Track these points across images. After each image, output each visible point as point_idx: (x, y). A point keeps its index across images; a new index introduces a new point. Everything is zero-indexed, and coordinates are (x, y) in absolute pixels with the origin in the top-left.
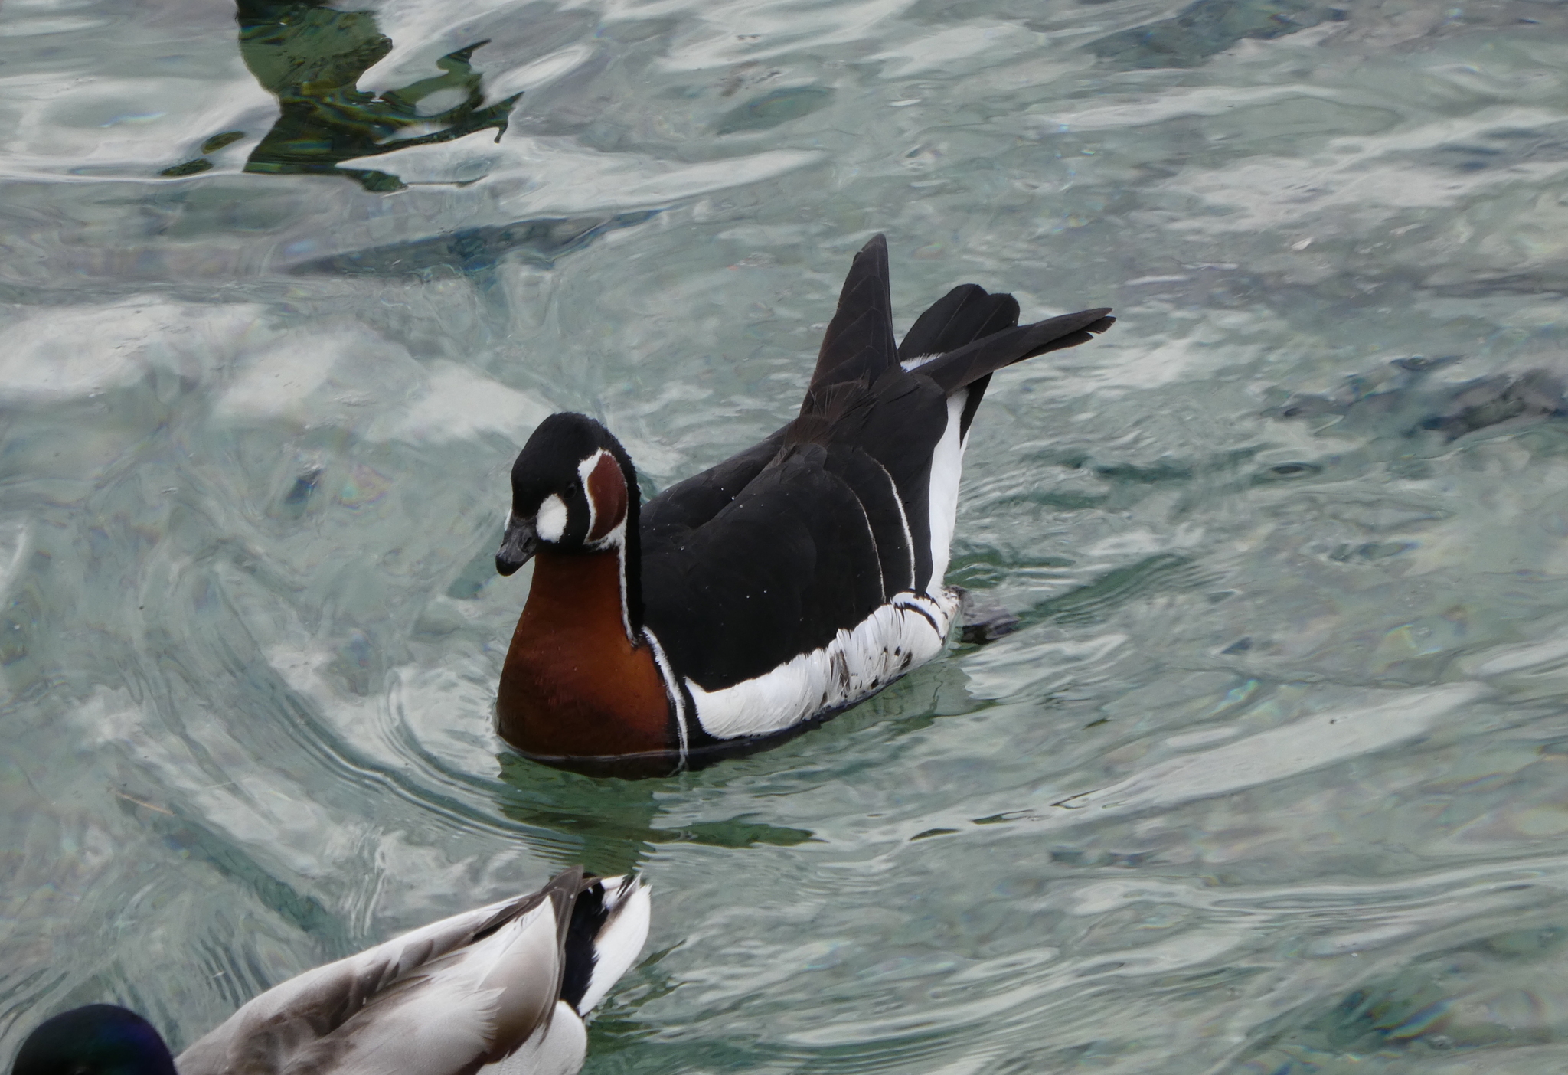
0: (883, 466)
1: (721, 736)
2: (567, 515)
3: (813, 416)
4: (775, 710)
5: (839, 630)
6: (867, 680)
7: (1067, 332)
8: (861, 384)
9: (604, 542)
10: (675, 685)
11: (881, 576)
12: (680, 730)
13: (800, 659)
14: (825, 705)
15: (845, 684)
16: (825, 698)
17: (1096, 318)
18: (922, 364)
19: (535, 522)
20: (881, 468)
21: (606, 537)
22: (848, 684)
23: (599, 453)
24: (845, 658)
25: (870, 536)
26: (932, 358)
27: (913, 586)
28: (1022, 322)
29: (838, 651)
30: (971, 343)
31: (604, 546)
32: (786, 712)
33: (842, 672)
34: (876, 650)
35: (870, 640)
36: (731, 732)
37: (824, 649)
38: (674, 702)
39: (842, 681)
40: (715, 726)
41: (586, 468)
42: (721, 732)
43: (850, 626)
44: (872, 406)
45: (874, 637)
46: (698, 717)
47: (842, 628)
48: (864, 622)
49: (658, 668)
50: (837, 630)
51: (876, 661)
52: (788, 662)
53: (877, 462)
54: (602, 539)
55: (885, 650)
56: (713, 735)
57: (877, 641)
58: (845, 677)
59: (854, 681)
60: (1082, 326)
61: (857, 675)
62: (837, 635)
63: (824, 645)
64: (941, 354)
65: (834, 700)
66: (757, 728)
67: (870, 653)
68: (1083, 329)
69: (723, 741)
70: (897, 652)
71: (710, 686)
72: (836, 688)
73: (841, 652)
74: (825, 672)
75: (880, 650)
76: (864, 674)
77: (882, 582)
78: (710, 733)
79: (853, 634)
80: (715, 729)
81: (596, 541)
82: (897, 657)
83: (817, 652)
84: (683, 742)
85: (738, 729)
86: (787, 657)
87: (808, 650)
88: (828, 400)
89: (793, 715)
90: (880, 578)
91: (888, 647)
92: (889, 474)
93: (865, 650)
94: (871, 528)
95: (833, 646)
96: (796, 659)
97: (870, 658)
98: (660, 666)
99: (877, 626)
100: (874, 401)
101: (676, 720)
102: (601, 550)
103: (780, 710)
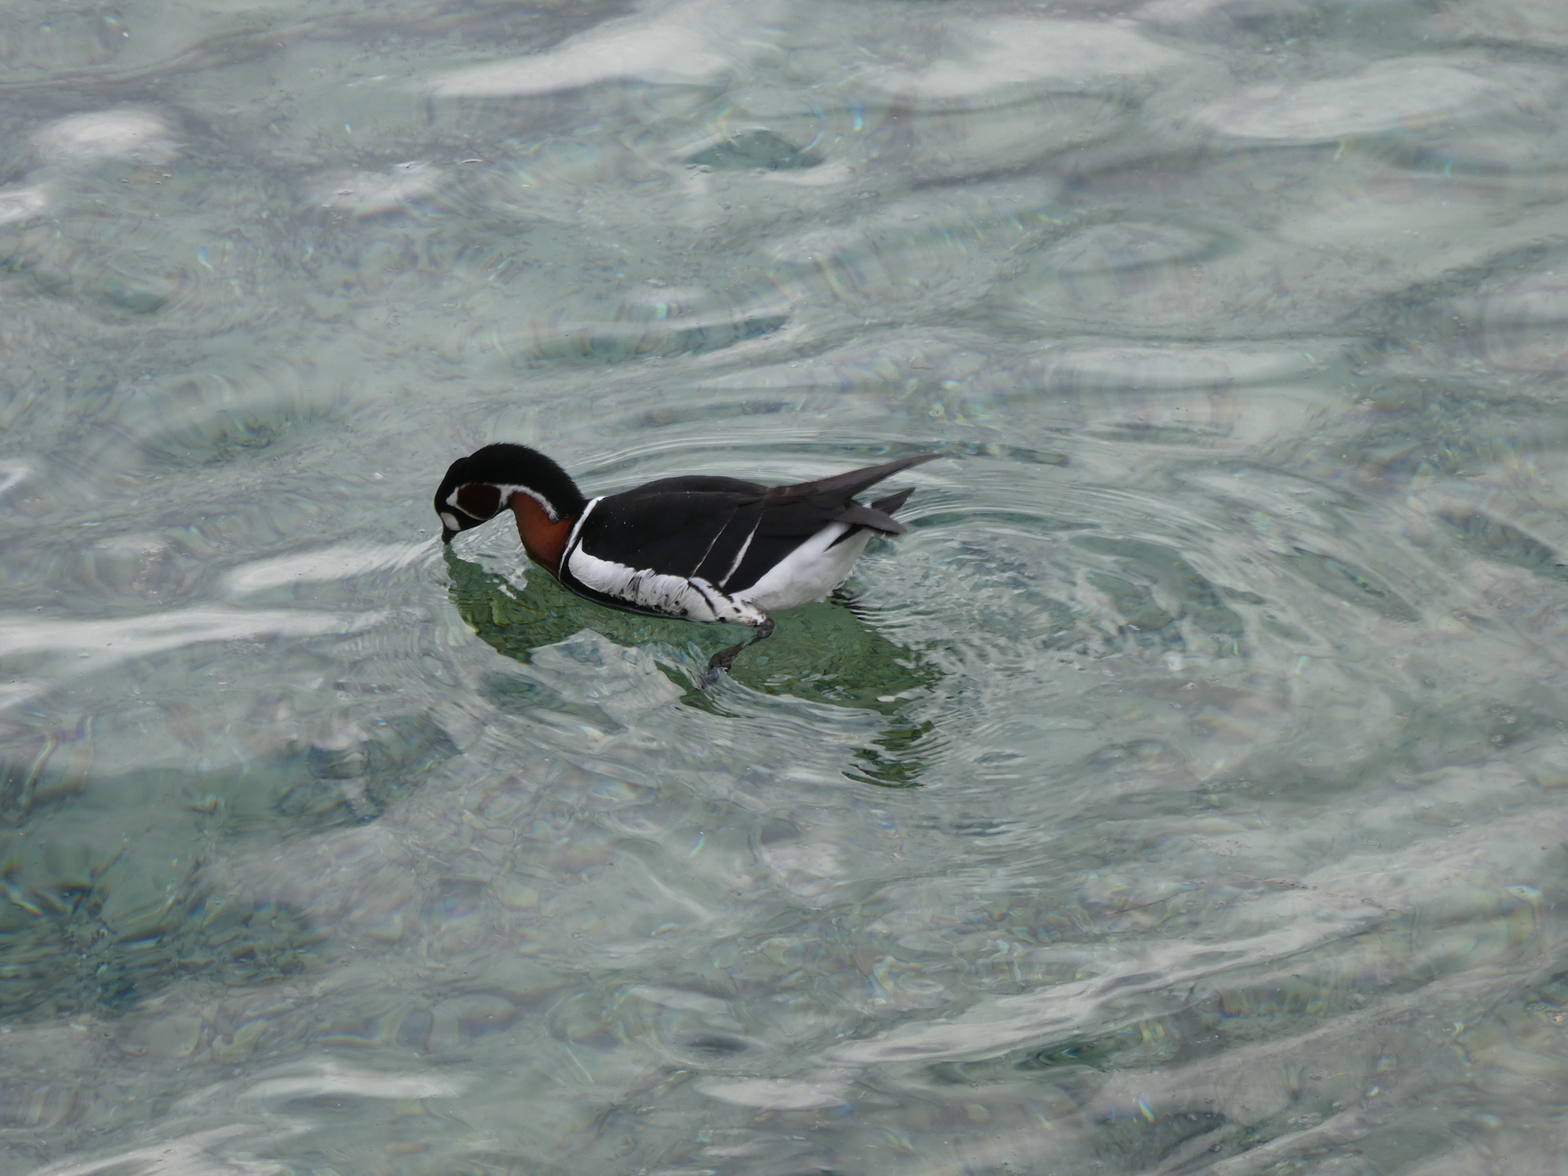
1: (571, 573)
4: (593, 577)
6: (651, 601)
11: (700, 564)
13: (622, 565)
15: (634, 593)
16: (622, 591)
22: (636, 594)
24: (641, 582)
25: (711, 543)
27: (722, 583)
29: (641, 576)
32: (600, 584)
33: (635, 585)
34: (660, 591)
35: (660, 584)
36: (575, 574)
37: (636, 570)
40: (573, 567)
42: (573, 571)
43: (659, 571)
45: (664, 585)
46: (572, 557)
47: (653, 569)
48: (666, 575)
51: (659, 597)
55: (668, 597)
57: (666, 589)
58: (634, 589)
59: (641, 596)
61: (644, 594)
66: (583, 580)
67: (655, 589)
69: (570, 575)
70: (678, 603)
71: (585, 550)
73: (642, 578)
74: (624, 578)
75: (664, 593)
76: (648, 595)
77: (698, 566)
78: (569, 568)
79: (655, 576)
82: (676, 605)
83: (631, 569)
85: (579, 576)
87: (628, 565)
89: (603, 588)
90: (698, 564)
91: (672, 597)
93: (655, 586)
95: (643, 573)
96: (620, 564)
97: (656, 593)
99: (671, 582)
103: (595, 579)
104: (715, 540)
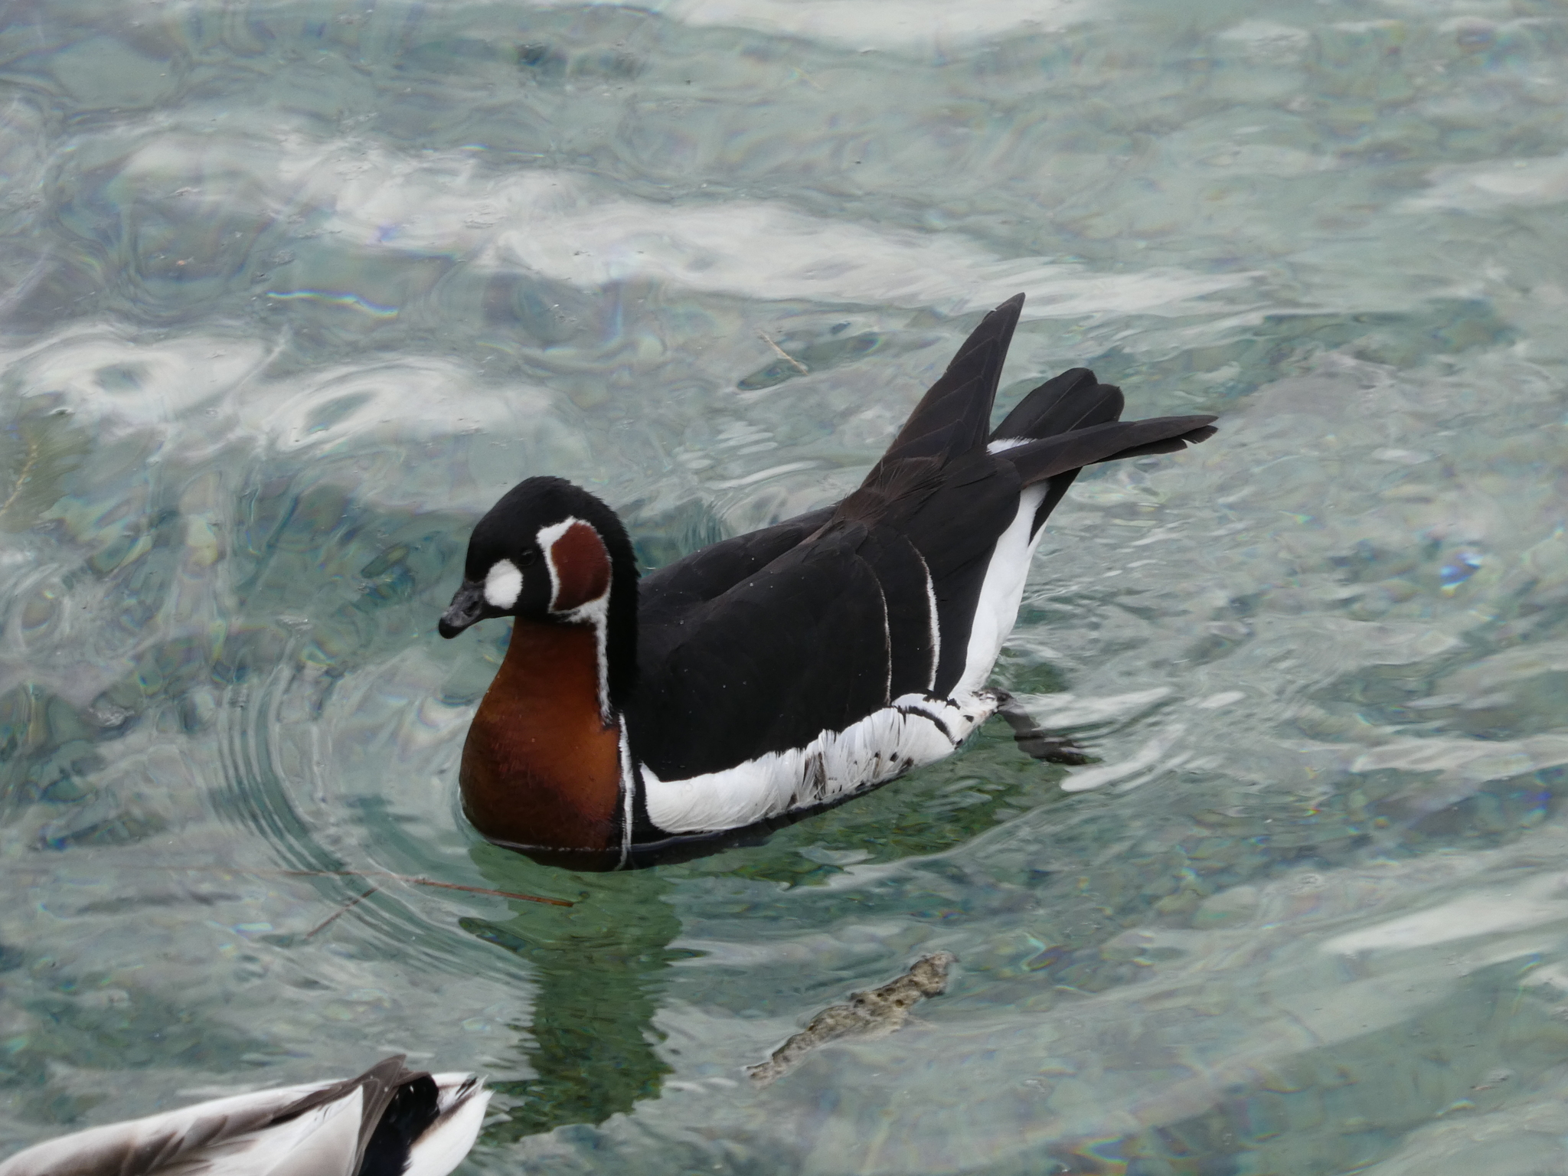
0: (923, 558)
1: (669, 830)
2: (522, 582)
3: (874, 490)
4: (730, 808)
5: (824, 731)
6: (850, 784)
7: (1161, 437)
8: (935, 461)
9: (575, 614)
10: (629, 772)
11: (890, 677)
12: (625, 821)
13: (770, 757)
14: (793, 807)
15: (819, 788)
16: (793, 799)
17: (1198, 426)
18: (1014, 446)
19: (483, 587)
20: (921, 560)
21: (578, 608)
22: (823, 788)
23: (570, 522)
24: (824, 761)
25: (884, 633)
26: (1025, 442)
28: (1123, 418)
29: (816, 753)
30: (1068, 432)
31: (574, 619)
32: (745, 811)
33: (816, 773)
34: (863, 754)
35: (858, 743)
36: (680, 826)
37: (801, 749)
38: (625, 791)
39: (816, 784)
40: (664, 820)
41: (548, 536)
42: (670, 825)
43: (838, 727)
44: (935, 489)
45: (865, 741)
46: (647, 808)
47: (827, 729)
48: (858, 723)
49: (619, 753)
50: (821, 731)
51: (862, 766)
52: (755, 759)
53: (918, 552)
54: (573, 610)
55: (877, 755)
56: (661, 828)
57: (868, 745)
58: (820, 780)
59: (831, 785)
60: (1179, 433)
61: (836, 779)
62: (820, 736)
63: (801, 745)
64: (1035, 440)
65: (806, 801)
66: (709, 826)
67: (856, 757)
68: (1179, 436)
69: (670, 835)
70: (894, 758)
71: (664, 776)
72: (808, 791)
73: (820, 754)
74: (796, 773)
75: (870, 754)
76: (843, 777)
77: (889, 684)
78: (657, 825)
79: (840, 737)
80: (663, 822)
81: (566, 612)
82: (892, 763)
83: (791, 753)
84: (626, 833)
85: (689, 825)
86: (754, 754)
87: (781, 749)
88: (894, 476)
89: (753, 814)
90: (887, 679)
91: (882, 753)
92: (928, 568)
93: (850, 754)
94: (889, 624)
95: (812, 748)
96: (765, 757)
97: (856, 762)
98: (621, 752)
99: (871, 730)
100: (941, 483)
101: (623, 809)
102: (570, 623)
103: (737, 808)
104: (887, 625)
